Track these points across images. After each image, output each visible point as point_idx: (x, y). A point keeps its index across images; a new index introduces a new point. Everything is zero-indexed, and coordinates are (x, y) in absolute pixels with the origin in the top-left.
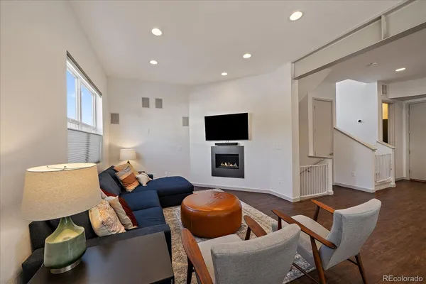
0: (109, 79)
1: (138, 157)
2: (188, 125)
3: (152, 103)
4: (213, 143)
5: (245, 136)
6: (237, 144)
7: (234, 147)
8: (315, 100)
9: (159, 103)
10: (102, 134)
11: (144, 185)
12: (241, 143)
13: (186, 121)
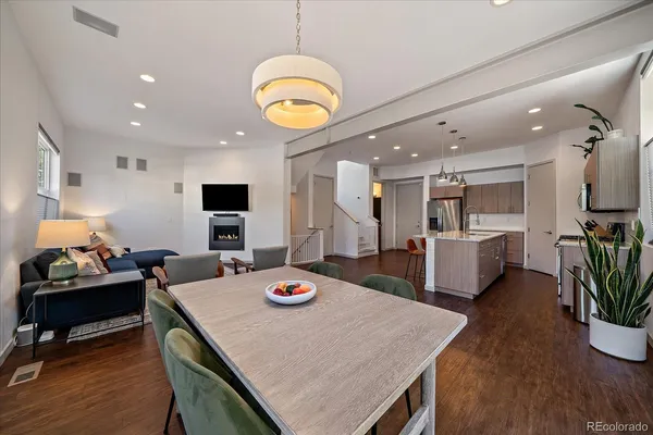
0: (68, 129)
1: (109, 229)
2: (181, 192)
3: (132, 164)
4: (211, 214)
5: (245, 207)
6: (237, 215)
7: (234, 218)
8: (315, 176)
9: (142, 165)
10: (57, 198)
11: (118, 256)
12: (242, 214)
13: (179, 188)
